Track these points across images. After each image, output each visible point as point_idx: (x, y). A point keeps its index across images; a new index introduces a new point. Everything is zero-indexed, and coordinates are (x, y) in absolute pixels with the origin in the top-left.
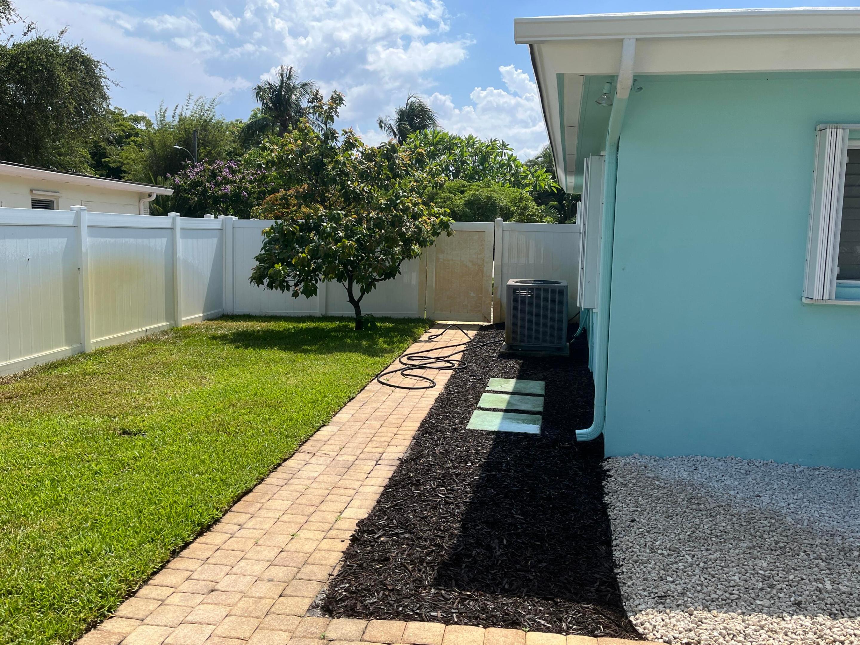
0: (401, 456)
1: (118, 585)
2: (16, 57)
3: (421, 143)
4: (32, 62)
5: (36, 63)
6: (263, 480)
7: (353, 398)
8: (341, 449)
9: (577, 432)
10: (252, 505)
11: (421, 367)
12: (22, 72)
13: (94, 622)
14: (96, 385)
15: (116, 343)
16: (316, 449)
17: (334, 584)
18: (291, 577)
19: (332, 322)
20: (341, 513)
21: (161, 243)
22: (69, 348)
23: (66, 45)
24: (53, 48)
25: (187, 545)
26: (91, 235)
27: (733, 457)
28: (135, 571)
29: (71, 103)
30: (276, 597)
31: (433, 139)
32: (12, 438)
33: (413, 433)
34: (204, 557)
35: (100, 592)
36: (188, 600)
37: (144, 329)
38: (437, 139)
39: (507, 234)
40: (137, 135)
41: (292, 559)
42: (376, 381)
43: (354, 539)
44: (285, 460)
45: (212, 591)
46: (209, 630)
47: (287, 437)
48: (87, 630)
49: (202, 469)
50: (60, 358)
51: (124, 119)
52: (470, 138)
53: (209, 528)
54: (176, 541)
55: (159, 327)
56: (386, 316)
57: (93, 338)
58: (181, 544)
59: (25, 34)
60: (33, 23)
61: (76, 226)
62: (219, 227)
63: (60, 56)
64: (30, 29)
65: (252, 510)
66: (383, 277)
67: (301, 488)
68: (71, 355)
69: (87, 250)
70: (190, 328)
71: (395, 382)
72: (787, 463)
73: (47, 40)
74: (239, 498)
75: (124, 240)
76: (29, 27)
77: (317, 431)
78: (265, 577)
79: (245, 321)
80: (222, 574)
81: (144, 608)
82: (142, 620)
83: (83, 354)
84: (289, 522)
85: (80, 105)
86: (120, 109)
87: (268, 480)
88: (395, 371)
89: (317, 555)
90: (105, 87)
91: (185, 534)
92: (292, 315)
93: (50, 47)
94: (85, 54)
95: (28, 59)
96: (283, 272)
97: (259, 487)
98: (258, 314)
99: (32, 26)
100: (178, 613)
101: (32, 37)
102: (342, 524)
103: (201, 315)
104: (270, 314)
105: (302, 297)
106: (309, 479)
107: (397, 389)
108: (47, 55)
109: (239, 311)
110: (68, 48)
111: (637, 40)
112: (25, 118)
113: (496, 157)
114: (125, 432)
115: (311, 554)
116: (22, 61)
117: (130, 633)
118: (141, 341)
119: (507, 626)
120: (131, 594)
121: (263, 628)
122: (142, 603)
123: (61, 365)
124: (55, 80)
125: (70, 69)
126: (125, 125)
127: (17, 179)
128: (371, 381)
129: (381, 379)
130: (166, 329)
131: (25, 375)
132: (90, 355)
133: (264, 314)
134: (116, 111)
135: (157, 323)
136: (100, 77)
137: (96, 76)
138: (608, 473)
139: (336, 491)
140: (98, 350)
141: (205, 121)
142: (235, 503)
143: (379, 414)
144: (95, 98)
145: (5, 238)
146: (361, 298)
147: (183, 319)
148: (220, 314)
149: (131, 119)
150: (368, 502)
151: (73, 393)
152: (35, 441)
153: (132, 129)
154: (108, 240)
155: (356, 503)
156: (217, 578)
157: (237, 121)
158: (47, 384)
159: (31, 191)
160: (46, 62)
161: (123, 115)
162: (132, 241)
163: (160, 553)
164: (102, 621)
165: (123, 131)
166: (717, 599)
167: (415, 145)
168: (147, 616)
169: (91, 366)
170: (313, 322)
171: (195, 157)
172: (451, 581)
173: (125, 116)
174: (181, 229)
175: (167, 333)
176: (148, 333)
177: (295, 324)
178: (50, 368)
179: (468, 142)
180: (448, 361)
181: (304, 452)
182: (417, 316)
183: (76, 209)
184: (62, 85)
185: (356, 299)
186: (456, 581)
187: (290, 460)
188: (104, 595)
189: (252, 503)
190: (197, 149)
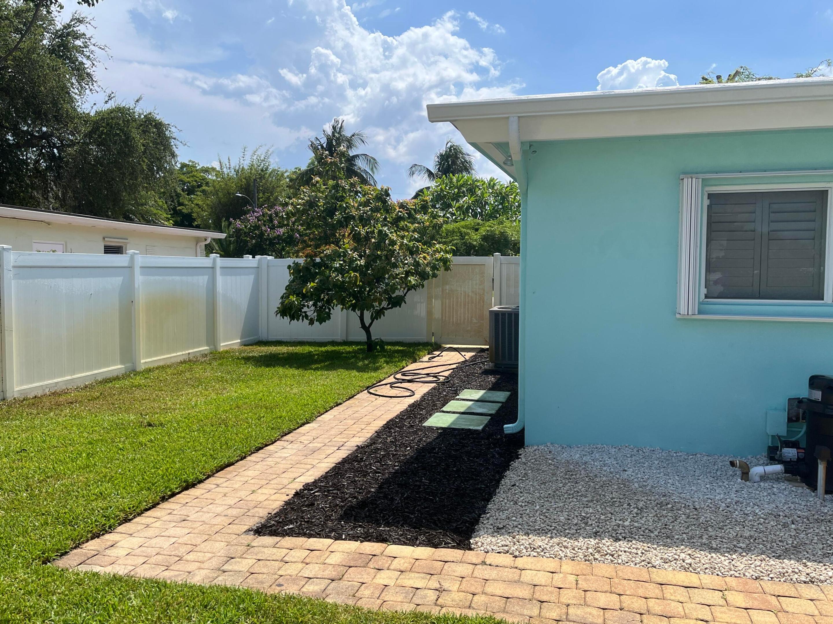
0: (359, 444)
1: (118, 513)
2: (98, 123)
3: (446, 186)
4: (111, 127)
5: (114, 128)
6: (245, 457)
7: (341, 404)
8: (314, 439)
9: (505, 426)
10: (230, 473)
11: (409, 381)
12: (102, 135)
13: (98, 533)
14: (138, 394)
15: (161, 364)
16: (294, 439)
17: (269, 519)
18: (242, 514)
19: (349, 346)
20: (295, 479)
21: (203, 280)
22: (123, 366)
23: (141, 112)
24: (129, 115)
25: (173, 495)
26: (142, 274)
27: (627, 445)
28: (131, 506)
29: (144, 162)
30: (226, 525)
31: (457, 183)
32: (66, 428)
33: (377, 429)
34: (184, 502)
35: (105, 516)
36: (165, 525)
37: (187, 352)
38: (461, 182)
39: (504, 267)
40: (207, 184)
41: (246, 505)
42: (366, 391)
43: (297, 494)
44: (267, 445)
45: (184, 521)
46: (174, 540)
47: (272, 429)
48: (92, 538)
49: (198, 448)
50: (115, 374)
51: (197, 170)
52: (492, 180)
53: (193, 485)
54: (165, 491)
55: (200, 351)
56: (398, 341)
57: (143, 359)
58: (169, 493)
59: (106, 102)
60: (112, 93)
61: (131, 267)
62: (256, 266)
63: (135, 120)
64: (110, 98)
65: (229, 476)
66: (390, 306)
67: (272, 464)
68: (124, 372)
69: (139, 286)
70: (227, 352)
71: (382, 392)
72: (670, 450)
73: (124, 107)
74: (222, 468)
75: (171, 278)
76: (109, 96)
77: (301, 426)
78: (223, 514)
79: (275, 346)
80: (194, 512)
81: (134, 528)
82: (131, 535)
83: (134, 372)
84: (254, 484)
85: (152, 162)
86: (193, 162)
87: (249, 458)
88: (386, 384)
89: (266, 502)
90: (174, 146)
91: (173, 486)
92: (317, 341)
93: (127, 114)
94: (157, 119)
95: (108, 124)
96: (296, 302)
97: (241, 462)
98: (289, 340)
99: (112, 95)
100: (156, 532)
101: (111, 105)
102: (291, 486)
103: (239, 341)
104: (299, 340)
105: (316, 324)
106: (281, 458)
107: (381, 397)
108: (123, 121)
109: (272, 338)
110: (143, 114)
111: (519, 117)
112: (106, 175)
113: (515, 197)
114: (150, 425)
115: (261, 502)
116: (103, 126)
117: (121, 541)
118: (184, 362)
119: (378, 542)
120: (127, 520)
121: (210, 540)
122: (133, 525)
123: (115, 379)
124: (131, 142)
125: (144, 132)
126: (198, 176)
127: (93, 229)
128: (361, 392)
129: (371, 391)
130: (206, 353)
131: (86, 387)
132: (139, 373)
133: (293, 340)
134: (190, 163)
135: (199, 348)
136: (170, 138)
137: (166, 137)
138: (519, 456)
139: (298, 466)
140: (147, 369)
141: (262, 170)
142: (217, 471)
143: (357, 415)
144: (165, 156)
145: (72, 277)
146: (371, 324)
147: (222, 345)
148: (257, 341)
149: (203, 170)
150: (319, 473)
151: (120, 400)
152: (82, 429)
153: (203, 180)
154: (157, 278)
155: (310, 473)
156: (189, 514)
157: (296, 168)
158: (101, 394)
159: (104, 238)
160: (123, 126)
161: (196, 167)
162: (178, 278)
163: (152, 497)
164: (103, 534)
165: (196, 181)
166: (539, 529)
167: (441, 189)
168: (135, 533)
169: (138, 380)
170: (333, 346)
171: (254, 202)
172: (351, 517)
173: (198, 168)
174: (221, 268)
175: (206, 355)
176: (190, 356)
177: (317, 348)
178: (106, 382)
179: (489, 184)
180: (436, 377)
181: (285, 441)
182: (425, 341)
183: (131, 253)
184: (137, 146)
185: (367, 325)
186: (355, 517)
187: (271, 446)
188: (108, 518)
189: (231, 472)
190: (257, 195)
